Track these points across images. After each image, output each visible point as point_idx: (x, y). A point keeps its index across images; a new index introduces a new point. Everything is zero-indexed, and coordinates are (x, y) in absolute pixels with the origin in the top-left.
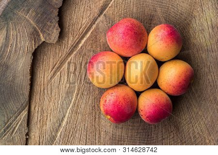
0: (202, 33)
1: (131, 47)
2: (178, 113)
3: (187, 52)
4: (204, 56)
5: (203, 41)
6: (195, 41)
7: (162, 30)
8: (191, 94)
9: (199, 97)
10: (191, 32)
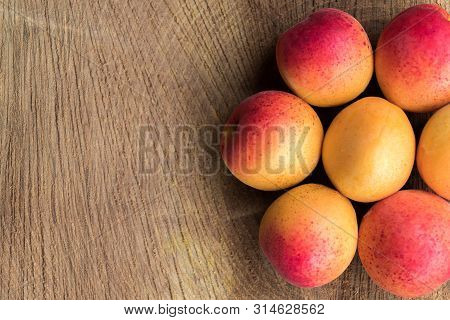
0: (199, 271)
1: (408, 218)
2: (251, 42)
3: (238, 214)
4: (190, 207)
5: (195, 248)
6: (217, 246)
7: (323, 268)
8: (220, 97)
9: (195, 93)
10: (228, 272)
